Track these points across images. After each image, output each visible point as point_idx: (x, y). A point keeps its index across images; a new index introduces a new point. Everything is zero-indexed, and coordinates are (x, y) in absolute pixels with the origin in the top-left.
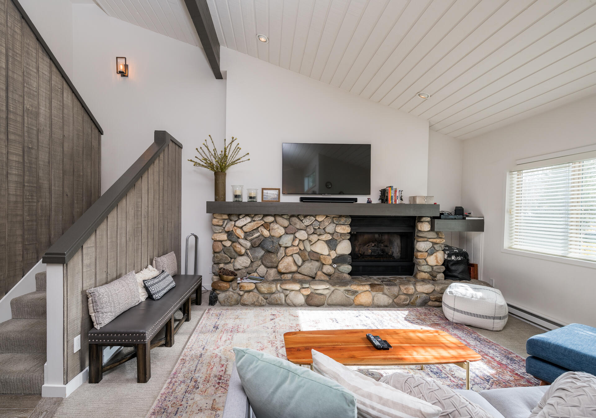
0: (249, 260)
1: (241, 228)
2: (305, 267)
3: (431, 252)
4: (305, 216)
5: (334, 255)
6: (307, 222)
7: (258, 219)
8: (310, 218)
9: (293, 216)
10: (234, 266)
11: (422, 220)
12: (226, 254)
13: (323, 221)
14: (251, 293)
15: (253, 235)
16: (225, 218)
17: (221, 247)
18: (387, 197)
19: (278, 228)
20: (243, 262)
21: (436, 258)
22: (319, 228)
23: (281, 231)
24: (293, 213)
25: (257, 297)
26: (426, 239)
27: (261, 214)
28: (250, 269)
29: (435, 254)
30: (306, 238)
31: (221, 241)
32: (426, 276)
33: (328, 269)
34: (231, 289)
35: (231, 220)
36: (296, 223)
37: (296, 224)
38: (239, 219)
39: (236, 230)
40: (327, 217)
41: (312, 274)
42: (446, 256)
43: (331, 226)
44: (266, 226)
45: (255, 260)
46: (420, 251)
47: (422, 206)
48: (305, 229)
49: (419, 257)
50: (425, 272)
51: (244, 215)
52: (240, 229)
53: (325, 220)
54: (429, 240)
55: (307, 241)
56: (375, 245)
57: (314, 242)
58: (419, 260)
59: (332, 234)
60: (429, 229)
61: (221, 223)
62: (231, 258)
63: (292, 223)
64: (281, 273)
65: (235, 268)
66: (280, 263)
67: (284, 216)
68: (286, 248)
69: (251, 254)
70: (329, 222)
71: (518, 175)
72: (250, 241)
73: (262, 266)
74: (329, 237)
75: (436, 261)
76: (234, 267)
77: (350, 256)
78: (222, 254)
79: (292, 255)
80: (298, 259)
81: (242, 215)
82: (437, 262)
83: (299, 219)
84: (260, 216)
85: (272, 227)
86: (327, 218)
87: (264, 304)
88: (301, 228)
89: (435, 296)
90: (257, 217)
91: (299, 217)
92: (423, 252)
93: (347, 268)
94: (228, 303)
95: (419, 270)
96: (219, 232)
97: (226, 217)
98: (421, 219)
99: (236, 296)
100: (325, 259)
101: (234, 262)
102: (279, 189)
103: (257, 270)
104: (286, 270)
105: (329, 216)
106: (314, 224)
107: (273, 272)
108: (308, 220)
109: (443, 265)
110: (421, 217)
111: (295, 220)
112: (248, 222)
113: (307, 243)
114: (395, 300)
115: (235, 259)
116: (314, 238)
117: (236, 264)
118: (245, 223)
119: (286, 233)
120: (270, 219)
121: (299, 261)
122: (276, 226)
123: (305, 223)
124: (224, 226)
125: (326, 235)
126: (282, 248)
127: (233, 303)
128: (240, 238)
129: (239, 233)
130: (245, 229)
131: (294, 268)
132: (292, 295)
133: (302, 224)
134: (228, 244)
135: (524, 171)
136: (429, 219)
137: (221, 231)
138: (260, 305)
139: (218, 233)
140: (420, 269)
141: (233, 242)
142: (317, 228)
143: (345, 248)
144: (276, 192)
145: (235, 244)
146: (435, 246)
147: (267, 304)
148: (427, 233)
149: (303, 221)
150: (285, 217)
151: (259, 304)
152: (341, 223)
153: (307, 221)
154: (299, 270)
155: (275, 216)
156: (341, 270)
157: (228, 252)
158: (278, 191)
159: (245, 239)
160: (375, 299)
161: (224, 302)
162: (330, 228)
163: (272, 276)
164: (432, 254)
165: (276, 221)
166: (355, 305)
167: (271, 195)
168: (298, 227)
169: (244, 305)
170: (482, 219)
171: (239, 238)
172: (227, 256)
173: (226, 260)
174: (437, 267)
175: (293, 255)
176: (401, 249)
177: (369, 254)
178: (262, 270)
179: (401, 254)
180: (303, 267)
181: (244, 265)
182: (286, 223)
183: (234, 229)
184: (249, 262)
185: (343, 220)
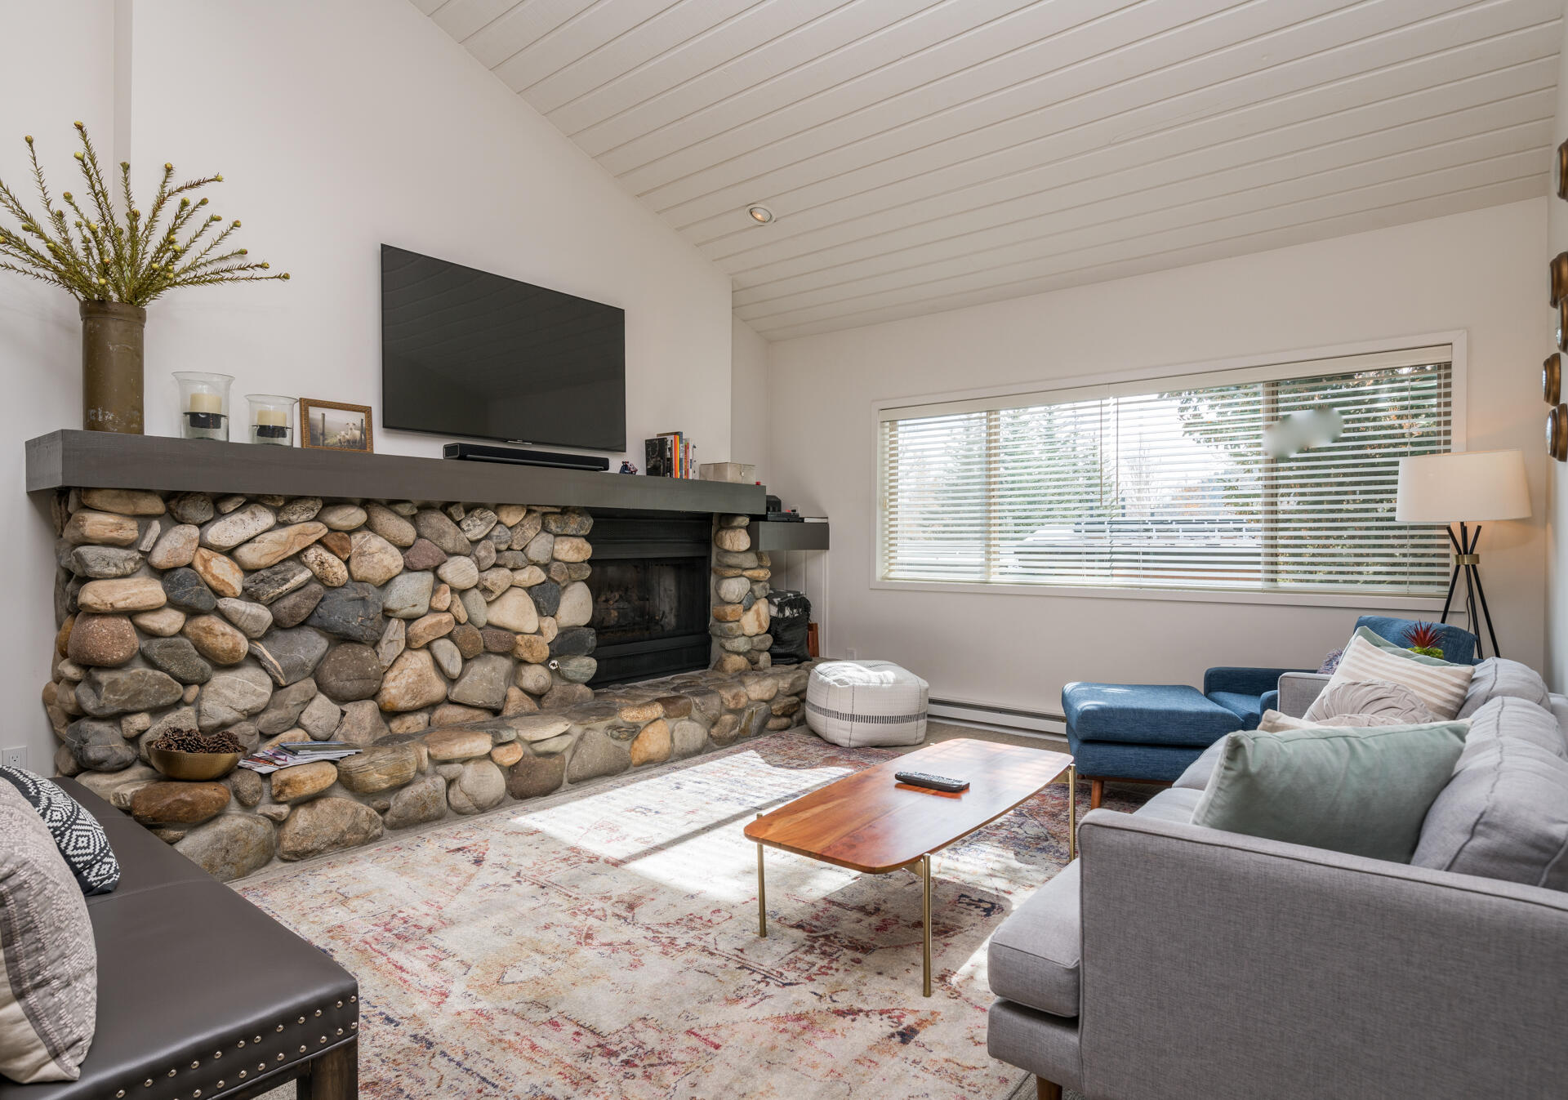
0: (269, 681)
1: (230, 552)
2: (476, 678)
3: (748, 603)
4: (469, 509)
5: (551, 632)
6: (476, 528)
7: (304, 517)
8: (483, 516)
9: (426, 507)
10: (199, 712)
11: (735, 524)
12: (160, 668)
13: (520, 524)
14: (323, 806)
15: (286, 581)
16: (150, 511)
17: (135, 641)
18: (670, 460)
19: (382, 550)
20: (243, 694)
21: (758, 614)
22: (509, 549)
23: (393, 560)
24: (429, 498)
25: (349, 811)
26: (739, 572)
27: (315, 498)
28: (273, 715)
29: (754, 608)
30: (475, 583)
31: (131, 614)
32: (739, 662)
33: (535, 677)
34: (234, 808)
35: (181, 521)
36: (444, 532)
37: (442, 534)
38: (220, 515)
39: (206, 562)
40: (529, 512)
41: (494, 700)
42: (774, 611)
43: (544, 540)
44: (335, 541)
45: (292, 678)
46: (729, 603)
47: (736, 488)
48: (468, 552)
49: (729, 618)
50: (739, 654)
51: (243, 500)
52: (225, 559)
53: (525, 522)
54: (744, 573)
55: (476, 591)
56: (621, 596)
57: (498, 593)
58: (730, 624)
59: (545, 567)
60: (748, 546)
61: (130, 530)
62: (186, 684)
63: (427, 532)
64: (390, 714)
65: (205, 722)
66: (390, 675)
67: (400, 508)
68: (410, 620)
69: (278, 658)
70: (536, 528)
71: (891, 430)
72: (267, 606)
73: (322, 700)
74: (540, 576)
75: (757, 623)
76: (198, 720)
77: (594, 631)
78: (140, 669)
79: (428, 647)
80: (453, 656)
81: (236, 500)
82: (760, 626)
83: (450, 516)
84: (310, 504)
85: (361, 547)
86: (530, 517)
87: (378, 831)
88: (458, 549)
89: (782, 705)
90: (297, 507)
91: (452, 510)
92: (734, 603)
93: (584, 666)
94: (228, 868)
95: (728, 651)
96: (119, 572)
97: (156, 506)
98: (733, 522)
99: (263, 829)
100: (530, 646)
101: (198, 699)
102: (367, 411)
103: (304, 716)
104: (413, 698)
105: (535, 511)
106: (495, 533)
107: (365, 712)
108: (478, 522)
109: (768, 632)
110: (731, 516)
111: (437, 521)
112: (265, 527)
113: (476, 597)
114: (714, 731)
115: (202, 684)
116: (498, 578)
117: (207, 705)
118: (253, 533)
119: (408, 568)
120: (353, 516)
121: (453, 664)
122: (375, 543)
123: (469, 530)
124: (145, 545)
125: (529, 569)
126: (394, 623)
127: (249, 861)
128: (229, 591)
129: (224, 572)
130: (248, 554)
131: (438, 689)
132: (469, 775)
133: (462, 534)
134: (170, 621)
135: (900, 423)
136: (745, 521)
137: (130, 566)
138: (365, 838)
139: (117, 577)
140: (731, 649)
141: (192, 613)
142: (503, 547)
143: (576, 606)
144: (357, 418)
145: (203, 622)
146: (755, 587)
147: (386, 831)
148: (742, 556)
149: (464, 526)
150: (405, 509)
151: (361, 837)
152: (569, 531)
153: (474, 526)
154: (456, 693)
155: (365, 504)
156: (570, 675)
157: (171, 657)
158: (362, 415)
159: (249, 595)
160: (677, 736)
161: (211, 866)
162: (540, 547)
163: (369, 730)
164: (749, 609)
165: (368, 526)
166: (635, 766)
167: (341, 426)
168: (449, 544)
169: (299, 856)
170: (824, 521)
171: (219, 594)
172: (166, 676)
173: (162, 695)
174: (760, 637)
175: (435, 645)
176: (679, 602)
177: (612, 622)
178: (321, 711)
179: (677, 616)
180: (466, 680)
181: (248, 703)
182: (407, 532)
183: (198, 556)
184: (266, 689)
185: (574, 524)
